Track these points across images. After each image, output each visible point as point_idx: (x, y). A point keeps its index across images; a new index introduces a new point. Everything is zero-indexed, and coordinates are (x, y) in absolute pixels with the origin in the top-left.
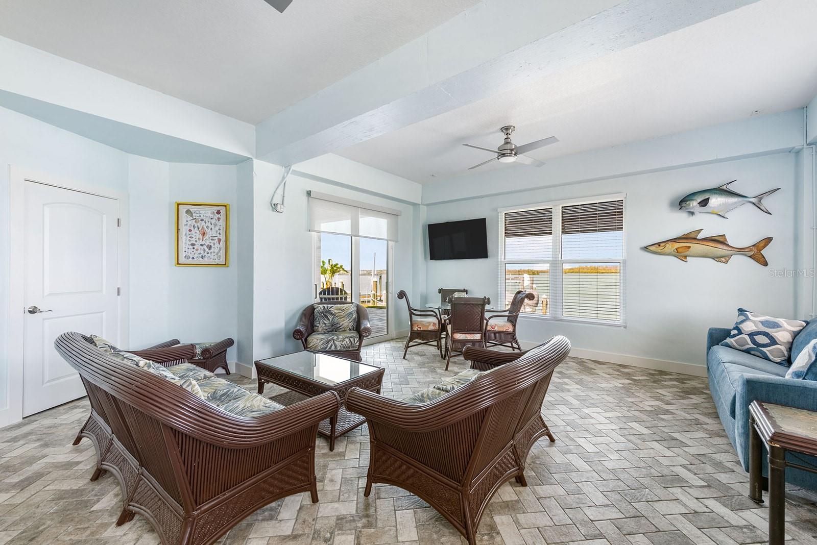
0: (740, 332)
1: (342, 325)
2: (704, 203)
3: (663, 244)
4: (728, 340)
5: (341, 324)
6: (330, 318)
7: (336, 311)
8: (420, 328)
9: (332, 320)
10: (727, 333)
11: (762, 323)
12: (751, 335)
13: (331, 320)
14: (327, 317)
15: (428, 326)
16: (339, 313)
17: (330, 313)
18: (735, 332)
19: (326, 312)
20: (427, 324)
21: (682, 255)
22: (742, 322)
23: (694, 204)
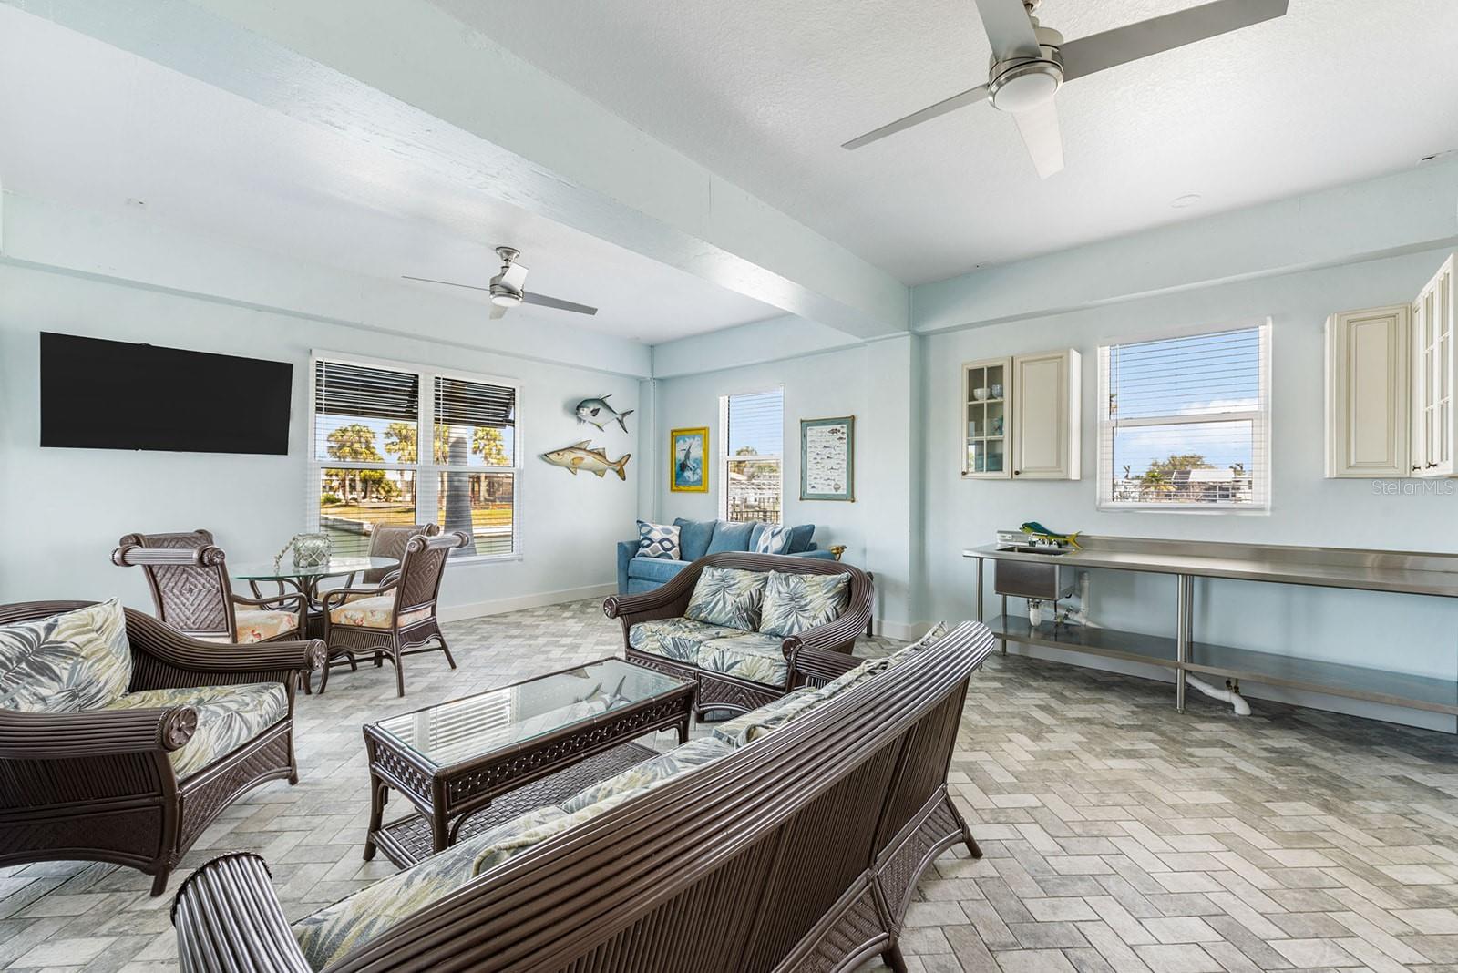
0: (652, 542)
1: (106, 683)
2: (595, 412)
3: (561, 453)
4: (641, 550)
5: (103, 679)
6: (61, 667)
7: (80, 639)
8: (259, 635)
9: (70, 678)
10: (637, 545)
11: (663, 530)
12: (660, 542)
13: (65, 675)
14: (44, 670)
15: (277, 626)
16: (90, 642)
17: (58, 650)
18: (646, 542)
19: (39, 652)
20: (276, 621)
21: (573, 467)
22: (649, 532)
23: (585, 412)
